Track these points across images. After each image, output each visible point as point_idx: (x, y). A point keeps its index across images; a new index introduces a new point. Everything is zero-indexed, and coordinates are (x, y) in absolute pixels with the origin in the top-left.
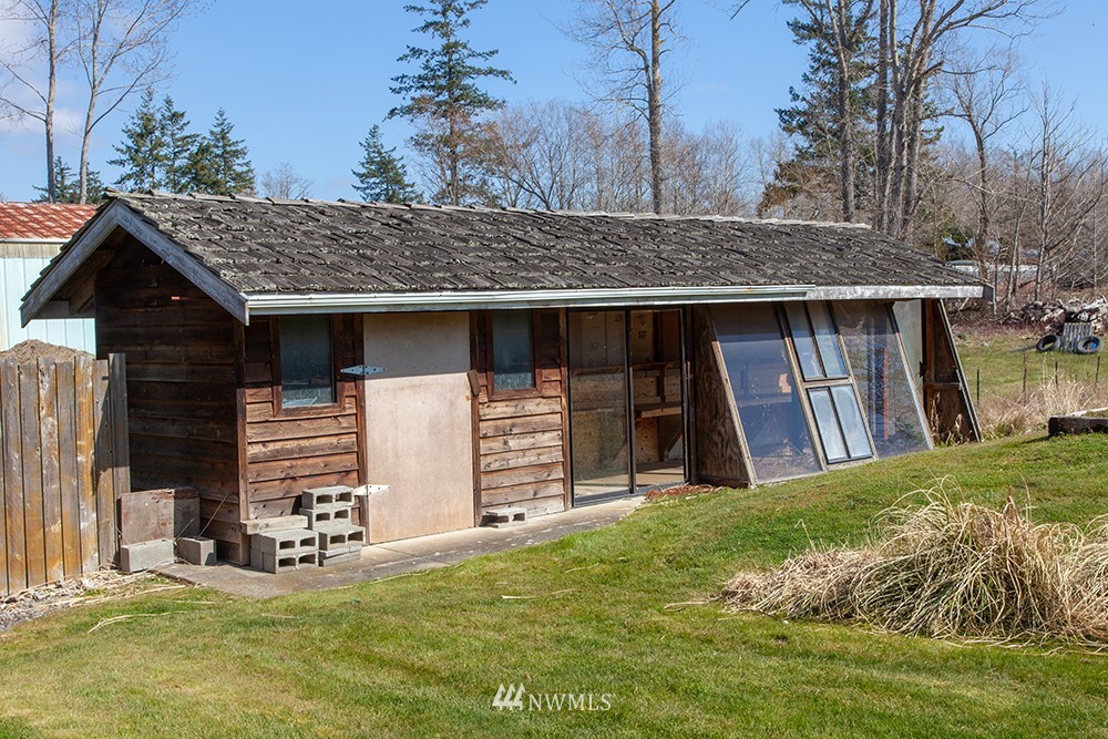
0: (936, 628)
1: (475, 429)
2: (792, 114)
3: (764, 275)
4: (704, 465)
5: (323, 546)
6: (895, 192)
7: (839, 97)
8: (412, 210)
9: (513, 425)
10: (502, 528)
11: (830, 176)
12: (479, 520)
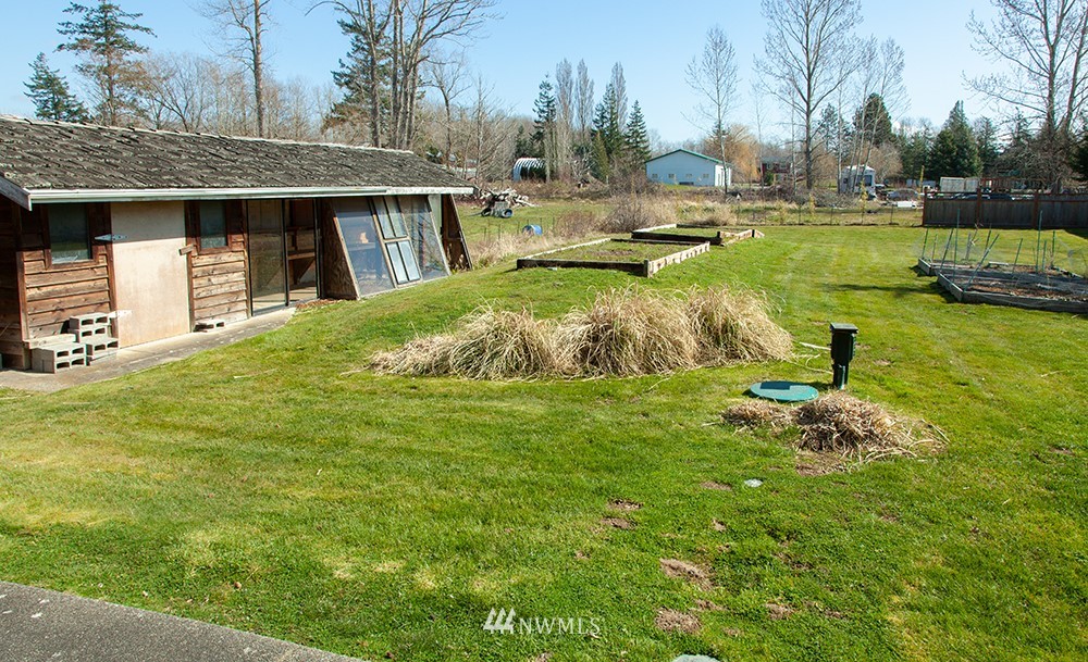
0: (492, 374)
1: (190, 273)
2: (342, 75)
3: (363, 181)
4: (329, 288)
5: (89, 351)
6: (403, 126)
7: (370, 68)
8: (135, 132)
9: (214, 269)
10: (210, 332)
11: (364, 113)
12: (193, 328)
